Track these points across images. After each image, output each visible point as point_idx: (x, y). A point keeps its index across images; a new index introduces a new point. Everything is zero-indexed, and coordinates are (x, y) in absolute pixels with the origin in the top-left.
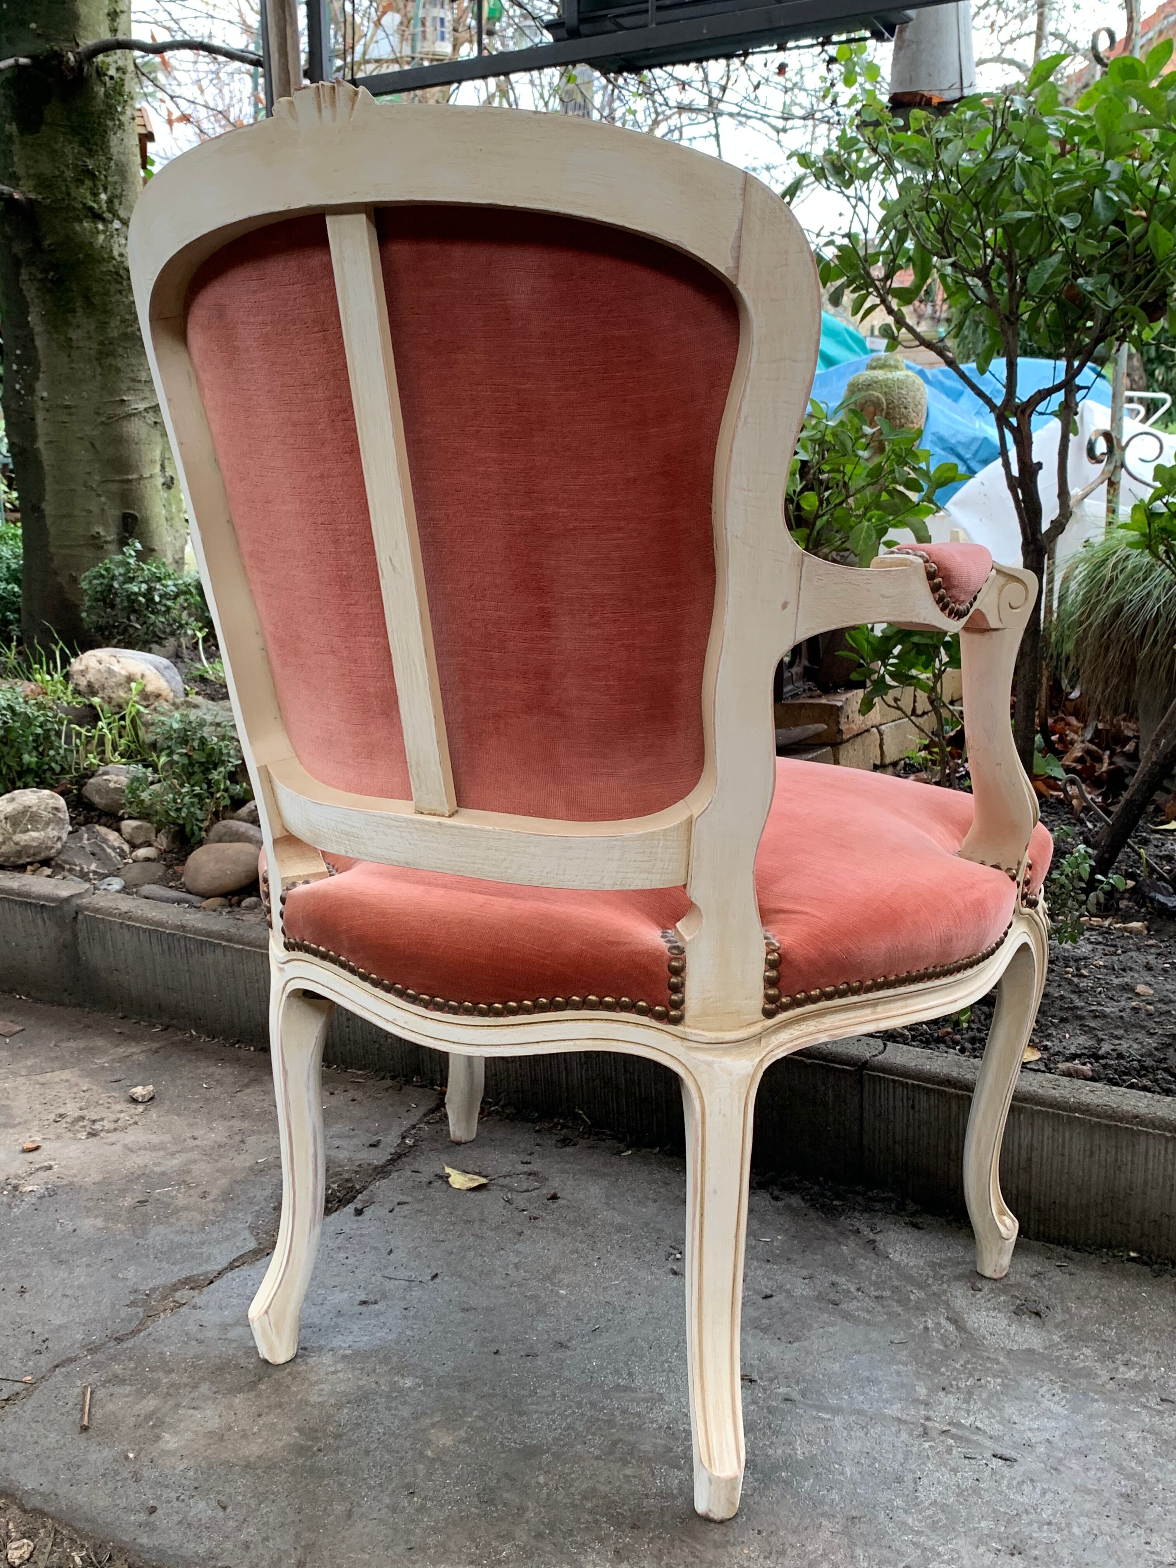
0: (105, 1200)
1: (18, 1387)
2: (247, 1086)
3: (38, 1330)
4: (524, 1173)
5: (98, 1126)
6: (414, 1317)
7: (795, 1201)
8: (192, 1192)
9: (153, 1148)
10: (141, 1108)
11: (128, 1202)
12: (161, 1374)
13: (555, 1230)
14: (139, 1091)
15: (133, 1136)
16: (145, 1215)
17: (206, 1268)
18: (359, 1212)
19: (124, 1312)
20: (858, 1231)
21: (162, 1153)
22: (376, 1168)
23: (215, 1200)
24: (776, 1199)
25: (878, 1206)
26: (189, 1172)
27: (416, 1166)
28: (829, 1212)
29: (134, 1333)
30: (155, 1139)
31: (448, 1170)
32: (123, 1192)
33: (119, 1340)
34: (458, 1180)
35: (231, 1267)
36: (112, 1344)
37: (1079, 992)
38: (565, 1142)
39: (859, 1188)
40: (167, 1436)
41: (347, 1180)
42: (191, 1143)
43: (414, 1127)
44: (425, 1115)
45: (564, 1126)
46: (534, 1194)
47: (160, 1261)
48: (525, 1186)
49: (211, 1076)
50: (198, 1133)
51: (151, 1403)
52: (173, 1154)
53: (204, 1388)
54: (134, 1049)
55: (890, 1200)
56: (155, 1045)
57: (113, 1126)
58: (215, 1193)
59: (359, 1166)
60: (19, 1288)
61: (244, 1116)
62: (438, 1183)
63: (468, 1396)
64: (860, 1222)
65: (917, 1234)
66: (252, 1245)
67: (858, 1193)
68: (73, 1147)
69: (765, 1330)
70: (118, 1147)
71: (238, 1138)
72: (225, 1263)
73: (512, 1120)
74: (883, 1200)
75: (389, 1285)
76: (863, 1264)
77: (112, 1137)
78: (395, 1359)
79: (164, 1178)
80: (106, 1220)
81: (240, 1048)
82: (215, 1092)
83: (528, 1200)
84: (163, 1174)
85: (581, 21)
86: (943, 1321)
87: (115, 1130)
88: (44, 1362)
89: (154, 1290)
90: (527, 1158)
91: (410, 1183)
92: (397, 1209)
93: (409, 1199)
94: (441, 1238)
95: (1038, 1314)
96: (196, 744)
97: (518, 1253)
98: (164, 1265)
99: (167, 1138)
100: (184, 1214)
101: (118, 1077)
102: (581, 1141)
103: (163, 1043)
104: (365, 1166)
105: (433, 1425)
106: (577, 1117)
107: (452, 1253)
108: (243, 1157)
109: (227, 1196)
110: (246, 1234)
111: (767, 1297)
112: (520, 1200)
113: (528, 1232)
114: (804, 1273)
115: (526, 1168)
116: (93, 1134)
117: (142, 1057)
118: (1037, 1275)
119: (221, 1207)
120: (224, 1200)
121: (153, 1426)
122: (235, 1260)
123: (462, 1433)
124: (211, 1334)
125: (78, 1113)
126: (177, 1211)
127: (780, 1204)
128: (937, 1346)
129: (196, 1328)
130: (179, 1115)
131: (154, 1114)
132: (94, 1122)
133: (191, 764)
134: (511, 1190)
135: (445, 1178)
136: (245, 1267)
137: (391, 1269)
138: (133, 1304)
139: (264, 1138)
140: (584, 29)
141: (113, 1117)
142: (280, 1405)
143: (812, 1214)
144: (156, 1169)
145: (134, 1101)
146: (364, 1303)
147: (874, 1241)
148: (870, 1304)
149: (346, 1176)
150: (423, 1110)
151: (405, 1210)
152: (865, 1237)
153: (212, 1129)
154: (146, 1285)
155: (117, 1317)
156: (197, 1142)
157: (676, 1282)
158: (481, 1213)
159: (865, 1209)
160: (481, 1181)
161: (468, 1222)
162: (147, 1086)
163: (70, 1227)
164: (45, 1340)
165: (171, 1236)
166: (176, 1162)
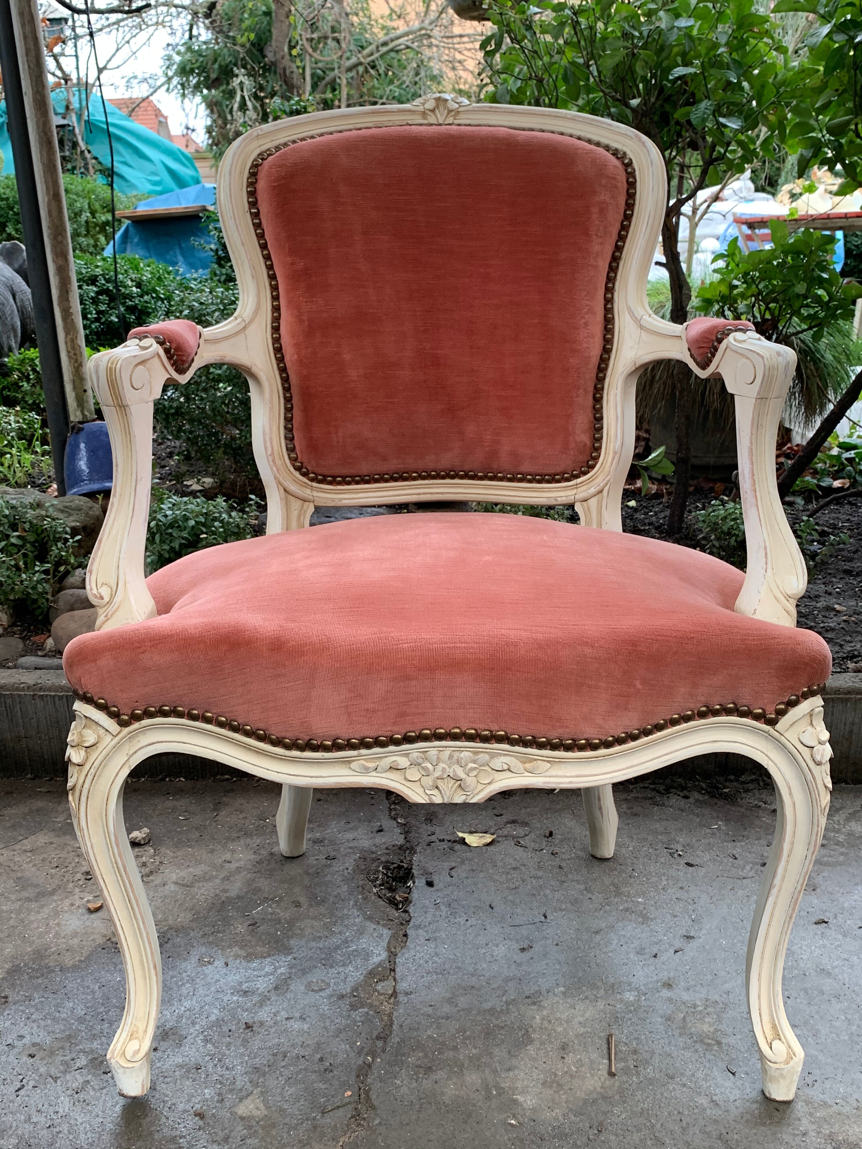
0: (219, 932)
4: (508, 823)
7: (697, 795)
8: (283, 905)
10: (150, 849)
11: (241, 928)
12: (451, 1053)
13: (579, 858)
14: (138, 836)
15: (173, 874)
16: (269, 934)
17: (375, 960)
18: (430, 884)
19: (357, 1016)
20: (756, 806)
21: (217, 881)
22: (400, 847)
23: (311, 906)
24: (686, 797)
25: (751, 786)
26: (259, 889)
27: (427, 839)
28: (730, 799)
29: (387, 1029)
30: (198, 870)
31: (461, 835)
32: (226, 921)
33: (383, 1038)
34: (472, 840)
35: (392, 953)
36: (380, 1044)
40: (520, 1098)
41: (389, 862)
42: (231, 867)
43: (390, 810)
46: (533, 836)
47: (331, 967)
48: (521, 832)
49: (175, 808)
50: (228, 856)
51: (473, 1078)
52: (227, 879)
53: (495, 1051)
55: (756, 780)
57: (148, 870)
58: (303, 900)
59: (387, 848)
60: (244, 1026)
62: (458, 847)
66: (386, 932)
67: (732, 781)
70: (171, 887)
72: (384, 954)
74: (752, 781)
75: (523, 931)
77: (158, 879)
78: (599, 983)
79: (246, 900)
80: (241, 948)
81: (170, 781)
82: (196, 820)
83: (535, 841)
84: (240, 897)
87: (151, 873)
88: (343, 1075)
89: (355, 990)
90: (496, 812)
92: (453, 873)
93: (454, 864)
94: (512, 885)
96: (26, 526)
97: (578, 882)
98: (340, 969)
99: (204, 867)
100: (301, 924)
104: (390, 847)
107: (534, 895)
110: (371, 925)
112: (529, 843)
113: (563, 865)
115: (504, 819)
120: (319, 904)
121: (499, 1094)
122: (389, 947)
124: (446, 1009)
126: (291, 923)
127: (691, 800)
129: (430, 1009)
130: (190, 846)
131: (167, 851)
134: (514, 837)
135: (463, 841)
136: (402, 950)
137: (508, 919)
142: (566, 1045)
143: (720, 803)
144: (230, 895)
145: (135, 844)
146: (523, 950)
149: (383, 859)
151: (461, 873)
152: (765, 809)
153: (233, 851)
154: (346, 988)
155: (355, 1021)
156: (234, 866)
157: (702, 872)
158: (515, 860)
159: (747, 791)
160: (488, 838)
161: (515, 869)
162: (139, 829)
163: (219, 963)
164: (321, 1060)
165: (313, 944)
166: (238, 885)
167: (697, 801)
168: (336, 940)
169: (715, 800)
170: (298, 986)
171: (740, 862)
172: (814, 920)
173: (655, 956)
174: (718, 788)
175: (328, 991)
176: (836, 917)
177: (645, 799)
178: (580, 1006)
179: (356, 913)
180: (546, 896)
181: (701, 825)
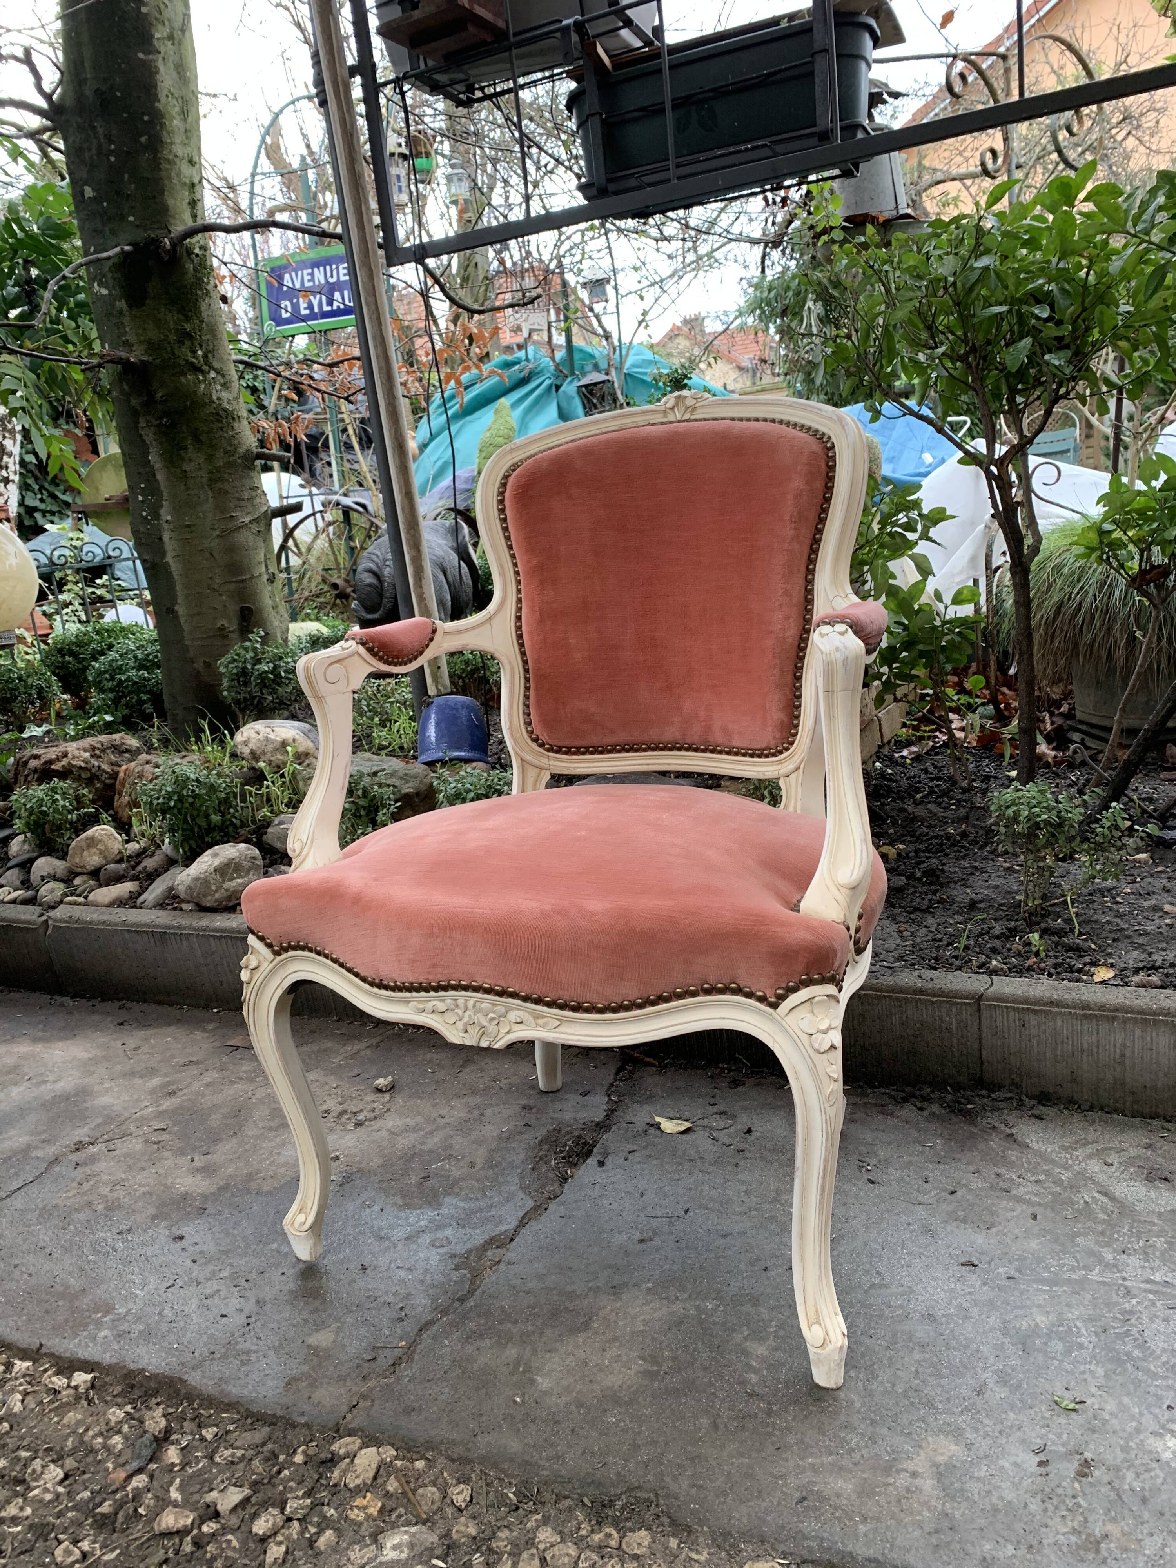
0: (394, 1180)
1: (398, 1352)
2: (463, 1066)
3: (390, 1298)
4: (716, 1113)
5: (361, 1117)
6: (687, 1247)
7: (935, 1108)
8: (462, 1163)
9: (415, 1129)
10: (387, 1096)
11: (414, 1179)
12: (509, 1325)
13: (762, 1158)
14: (381, 1082)
15: (391, 1122)
16: (432, 1188)
17: (503, 1228)
18: (601, 1164)
19: (455, 1276)
20: (994, 1128)
21: (421, 1133)
22: (598, 1124)
23: (483, 1168)
24: (921, 1109)
25: (1002, 1105)
26: (451, 1146)
27: (628, 1119)
28: (969, 1116)
29: (471, 1292)
30: (410, 1122)
31: (658, 1119)
32: (406, 1173)
33: (462, 1300)
34: (669, 1126)
35: (522, 1223)
36: (457, 1304)
37: (1121, 916)
38: (735, 1083)
39: (984, 1092)
40: (539, 1379)
41: (579, 1137)
42: (442, 1122)
43: (612, 1085)
44: (617, 1074)
45: (730, 1070)
46: (732, 1130)
47: (463, 1227)
48: (722, 1124)
49: (431, 1060)
50: (444, 1112)
51: (512, 1352)
52: (431, 1133)
53: (549, 1332)
54: (359, 1046)
55: (1010, 1099)
56: (374, 1041)
57: (372, 1115)
58: (479, 1162)
59: (584, 1123)
60: (360, 1266)
61: (474, 1092)
62: (652, 1131)
63: (762, 1310)
64: (993, 1119)
65: (1042, 1124)
66: (530, 1204)
67: (984, 1097)
68: (348, 1137)
69: (964, 1221)
70: (383, 1133)
71: (477, 1112)
72: (514, 1223)
73: (685, 1069)
74: (1007, 1099)
75: (655, 1223)
76: (1013, 1155)
77: (377, 1124)
78: (689, 1286)
79: (434, 1155)
80: (403, 1197)
82: (441, 1074)
83: (729, 1136)
84: (430, 1151)
85: (609, 181)
86: (1097, 1195)
87: (375, 1118)
88: (409, 1326)
89: (469, 1252)
90: (712, 1101)
91: (629, 1134)
92: (630, 1156)
93: (636, 1147)
94: (676, 1177)
95: (1166, 1179)
96: (360, 793)
97: (743, 1182)
98: (469, 1231)
99: (419, 1119)
100: (464, 1184)
101: (356, 1072)
102: (747, 1081)
103: (379, 1039)
104: (588, 1123)
105: (746, 1339)
106: (739, 1061)
107: (691, 1189)
108: (488, 1127)
109: (490, 1163)
110: (521, 1194)
111: (953, 1193)
112: (723, 1136)
113: (741, 1163)
114: (972, 1168)
115: (715, 1109)
116: (359, 1124)
117: (368, 1052)
118: (1149, 1146)
119: (490, 1173)
120: (491, 1167)
121: (524, 1372)
122: (523, 1218)
123: (771, 1342)
124: (532, 1284)
125: (340, 1108)
126: (456, 1182)
127: (925, 1113)
128: (1102, 1216)
129: (519, 1281)
130: (421, 1098)
131: (399, 1100)
132: (355, 1113)
133: (357, 809)
134: (712, 1129)
135: (658, 1126)
136: (532, 1223)
137: (649, 1209)
138: (457, 1268)
139: (497, 1109)
140: (611, 187)
141: (369, 1107)
142: (616, 1339)
143: (955, 1119)
144: (425, 1148)
145: (379, 1090)
146: (642, 1241)
147: (1011, 1135)
148: (1032, 1188)
149: (576, 1133)
150: (613, 1070)
151: (636, 1157)
152: (1003, 1132)
153: (452, 1107)
154: (461, 1249)
155: (450, 1280)
156: (446, 1120)
157: (877, 1190)
158: (698, 1152)
159: (994, 1109)
160: (686, 1125)
161: (691, 1160)
162: (385, 1077)
163: (377, 1208)
164: (402, 1309)
165: (462, 1204)
166: (436, 1139)
167: (933, 1114)
168: (481, 1204)
169: (953, 1116)
170: (427, 1238)
171: (928, 1186)
172: (963, 1260)
173: (766, 1269)
174: (960, 1103)
175: (445, 1249)
176: (989, 1263)
177: (876, 1105)
178: (657, 1304)
179: (517, 1180)
180: (701, 1191)
181: (917, 1141)
